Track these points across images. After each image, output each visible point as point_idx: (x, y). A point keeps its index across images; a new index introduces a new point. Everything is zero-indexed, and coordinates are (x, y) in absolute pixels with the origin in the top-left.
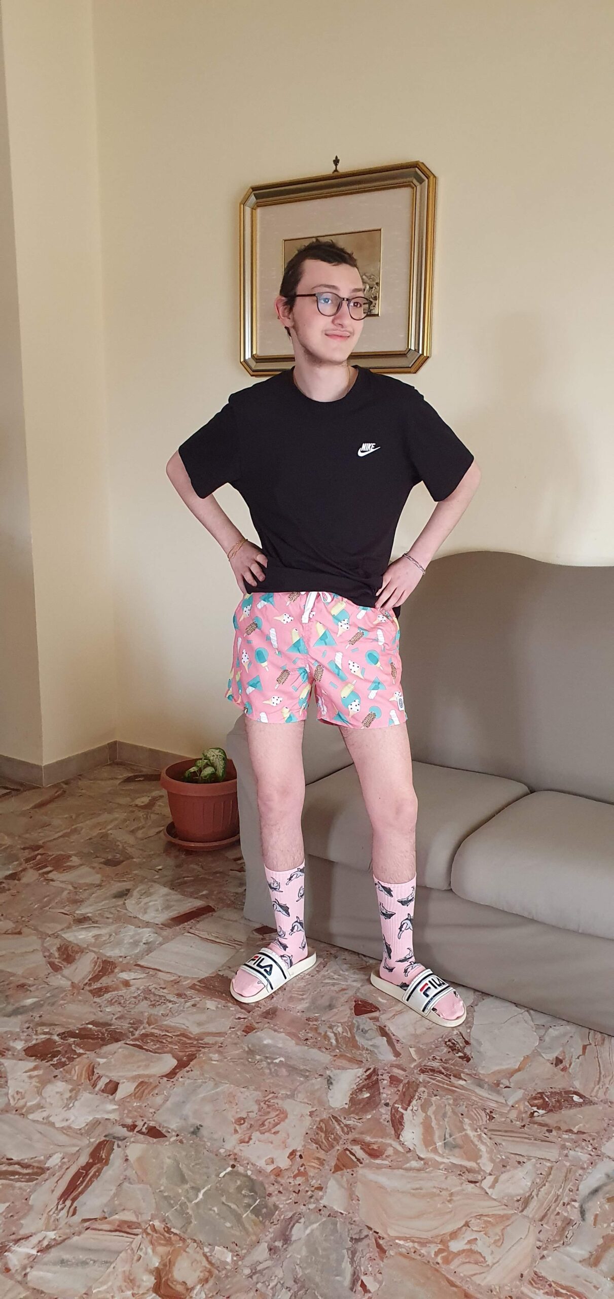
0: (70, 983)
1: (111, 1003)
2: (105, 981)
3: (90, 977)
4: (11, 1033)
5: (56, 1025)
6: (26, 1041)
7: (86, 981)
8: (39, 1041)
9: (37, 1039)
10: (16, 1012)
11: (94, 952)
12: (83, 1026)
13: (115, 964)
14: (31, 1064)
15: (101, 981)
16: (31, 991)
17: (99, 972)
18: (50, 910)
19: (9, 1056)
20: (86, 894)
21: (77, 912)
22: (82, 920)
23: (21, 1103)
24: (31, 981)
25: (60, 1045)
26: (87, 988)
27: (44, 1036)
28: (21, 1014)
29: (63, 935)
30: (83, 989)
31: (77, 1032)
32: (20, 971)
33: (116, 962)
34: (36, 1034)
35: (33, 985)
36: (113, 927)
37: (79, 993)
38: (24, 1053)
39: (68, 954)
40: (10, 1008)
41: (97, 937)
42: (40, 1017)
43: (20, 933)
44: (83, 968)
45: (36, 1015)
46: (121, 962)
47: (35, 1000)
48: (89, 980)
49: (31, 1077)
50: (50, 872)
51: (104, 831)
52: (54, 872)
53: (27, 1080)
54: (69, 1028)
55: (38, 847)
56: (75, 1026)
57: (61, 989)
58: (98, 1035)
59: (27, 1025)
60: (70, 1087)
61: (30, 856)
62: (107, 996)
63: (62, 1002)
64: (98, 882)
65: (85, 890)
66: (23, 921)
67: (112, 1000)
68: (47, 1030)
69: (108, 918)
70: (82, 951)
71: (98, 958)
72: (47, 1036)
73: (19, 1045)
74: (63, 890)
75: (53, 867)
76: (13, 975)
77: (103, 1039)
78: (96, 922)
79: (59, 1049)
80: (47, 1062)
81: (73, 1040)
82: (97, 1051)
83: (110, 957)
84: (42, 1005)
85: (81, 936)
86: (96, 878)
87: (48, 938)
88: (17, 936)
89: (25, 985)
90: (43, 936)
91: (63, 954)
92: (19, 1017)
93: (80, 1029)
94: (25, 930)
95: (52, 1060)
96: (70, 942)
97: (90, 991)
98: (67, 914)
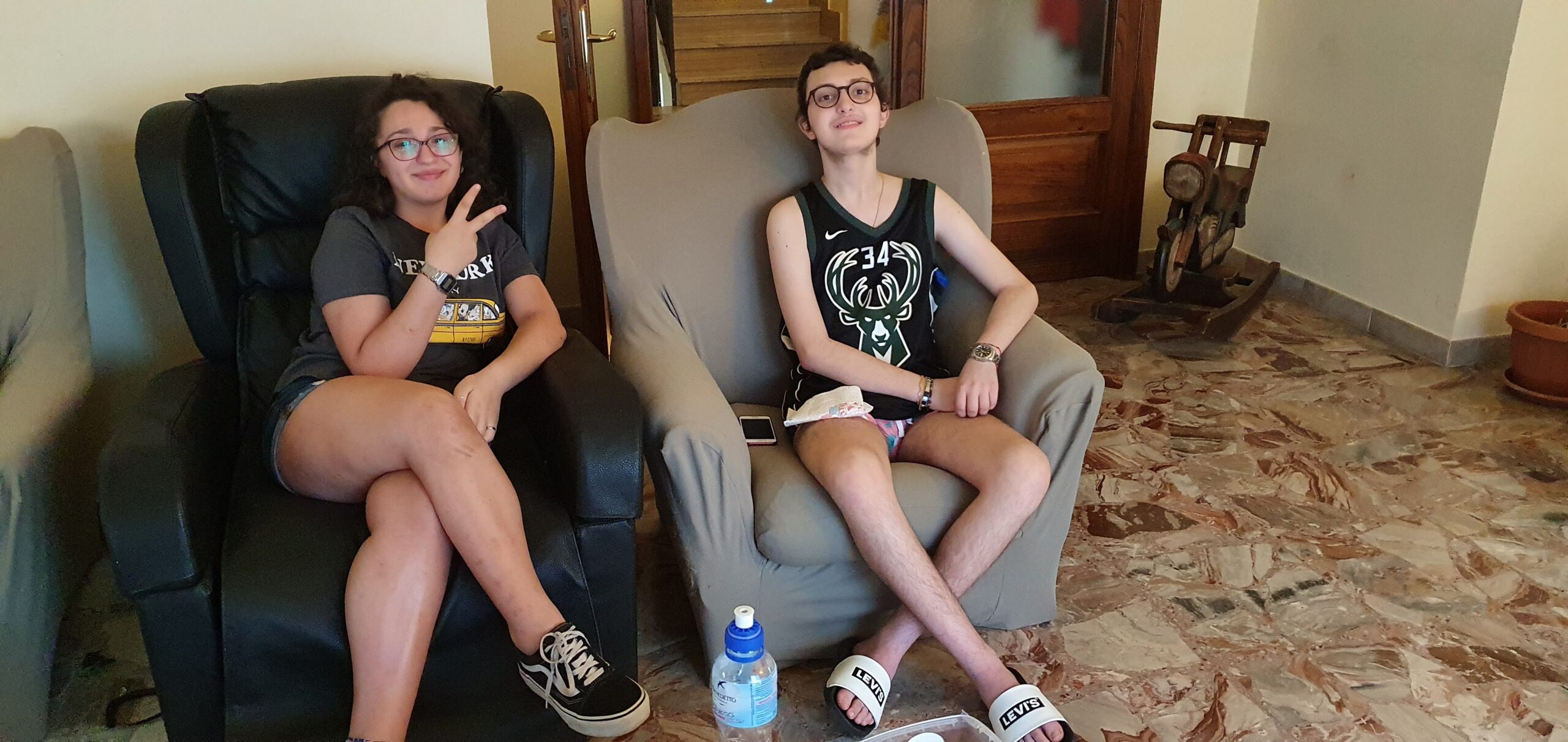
0: (1486, 596)
1: (1541, 635)
2: (1532, 609)
3: (1512, 599)
4: (1412, 627)
5: (1467, 635)
6: (1430, 640)
7: (1507, 601)
8: (1446, 645)
9: (1444, 643)
10: (1417, 606)
11: (1518, 572)
12: (1503, 649)
13: (1547, 595)
14: (1437, 665)
15: (1527, 607)
16: (1435, 590)
17: (1526, 596)
18: (1457, 509)
19: (1410, 649)
20: (1504, 505)
21: (1494, 521)
22: (1500, 532)
23: (1426, 701)
24: (1434, 579)
25: (1474, 659)
26: (1508, 608)
27: (1453, 643)
28: (1423, 610)
29: (1475, 542)
30: (1503, 609)
31: (1496, 652)
32: (1420, 565)
33: (1549, 592)
34: (1443, 637)
35: (1436, 585)
36: (1544, 553)
37: (1497, 611)
38: (1428, 652)
39: (1482, 565)
40: (1409, 600)
41: (1522, 557)
42: (1448, 620)
43: (1419, 523)
44: (1503, 586)
45: (1443, 618)
46: (1556, 595)
47: (1440, 600)
48: (1513, 601)
49: (1436, 679)
50: (1456, 467)
51: (1529, 436)
52: (1461, 469)
53: (1432, 680)
54: (1484, 644)
55: (1441, 435)
56: (1495, 646)
57: (1475, 601)
58: (1524, 664)
59: (1431, 624)
60: (1489, 707)
61: (1427, 442)
62: (1537, 627)
63: (1475, 613)
64: (1522, 495)
65: (1504, 498)
66: (1422, 512)
67: (1543, 633)
68: (1457, 638)
69: (1536, 539)
70: (1501, 566)
71: (1523, 581)
72: (1458, 645)
73: (1422, 642)
74: (1474, 492)
75: (1459, 461)
76: (1413, 566)
77: (1531, 671)
78: (1521, 540)
79: (1473, 662)
80: (1458, 671)
81: (1490, 658)
82: (1524, 681)
83: (1540, 584)
84: (1450, 609)
85: (1498, 549)
86: (1520, 490)
87: (1455, 540)
88: (1416, 526)
89: (1427, 581)
90: (1449, 536)
91: (1476, 562)
92: (1422, 612)
93: (1498, 650)
94: (1424, 522)
95: (1464, 671)
96: (1484, 552)
97: (1513, 614)
98: (1480, 520)
